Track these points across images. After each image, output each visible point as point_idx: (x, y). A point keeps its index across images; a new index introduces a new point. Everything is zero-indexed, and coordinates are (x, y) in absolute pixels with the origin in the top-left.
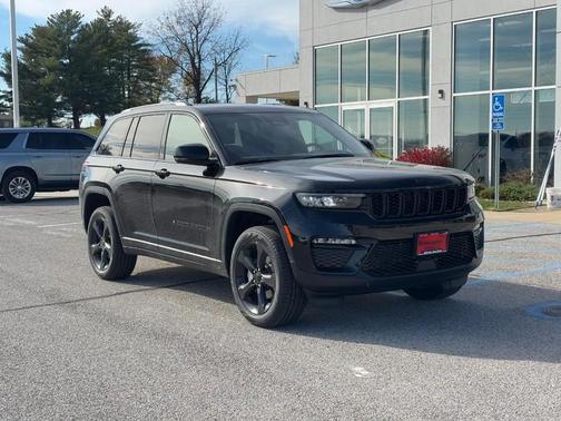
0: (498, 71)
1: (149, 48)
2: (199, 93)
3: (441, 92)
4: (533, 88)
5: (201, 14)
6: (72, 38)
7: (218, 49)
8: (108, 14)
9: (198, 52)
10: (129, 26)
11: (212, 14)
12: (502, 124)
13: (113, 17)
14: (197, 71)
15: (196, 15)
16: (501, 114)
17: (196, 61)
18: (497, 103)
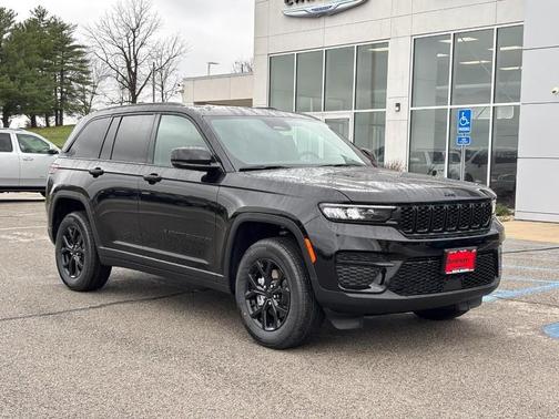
0: (457, 87)
1: (84, 50)
2: (135, 98)
3: (398, 105)
4: (492, 105)
5: (138, 18)
6: (5, 37)
7: (154, 55)
8: (41, 13)
9: (135, 57)
10: (63, 27)
11: (150, 18)
12: (468, 139)
13: (46, 18)
14: (134, 75)
15: (133, 19)
16: (467, 129)
17: (133, 64)
18: (463, 118)
